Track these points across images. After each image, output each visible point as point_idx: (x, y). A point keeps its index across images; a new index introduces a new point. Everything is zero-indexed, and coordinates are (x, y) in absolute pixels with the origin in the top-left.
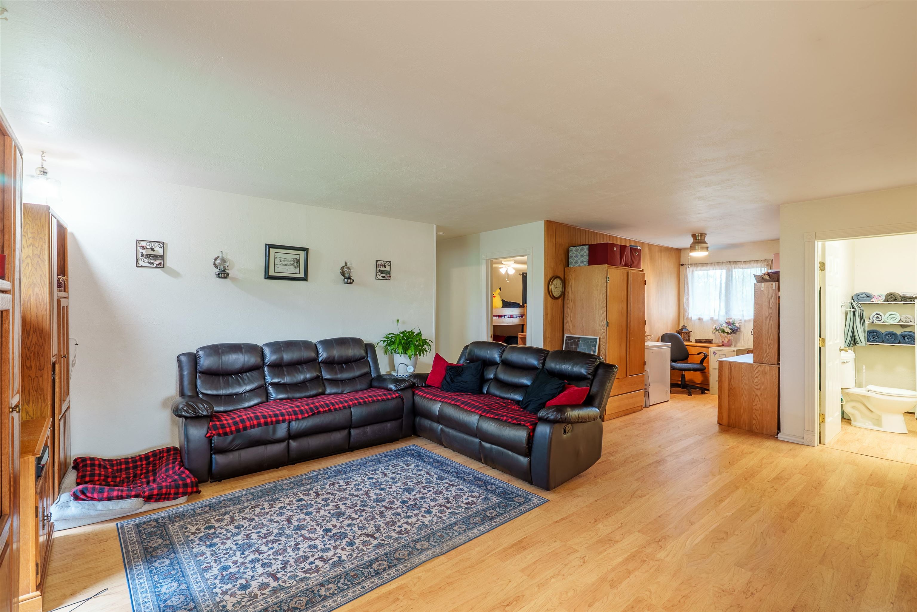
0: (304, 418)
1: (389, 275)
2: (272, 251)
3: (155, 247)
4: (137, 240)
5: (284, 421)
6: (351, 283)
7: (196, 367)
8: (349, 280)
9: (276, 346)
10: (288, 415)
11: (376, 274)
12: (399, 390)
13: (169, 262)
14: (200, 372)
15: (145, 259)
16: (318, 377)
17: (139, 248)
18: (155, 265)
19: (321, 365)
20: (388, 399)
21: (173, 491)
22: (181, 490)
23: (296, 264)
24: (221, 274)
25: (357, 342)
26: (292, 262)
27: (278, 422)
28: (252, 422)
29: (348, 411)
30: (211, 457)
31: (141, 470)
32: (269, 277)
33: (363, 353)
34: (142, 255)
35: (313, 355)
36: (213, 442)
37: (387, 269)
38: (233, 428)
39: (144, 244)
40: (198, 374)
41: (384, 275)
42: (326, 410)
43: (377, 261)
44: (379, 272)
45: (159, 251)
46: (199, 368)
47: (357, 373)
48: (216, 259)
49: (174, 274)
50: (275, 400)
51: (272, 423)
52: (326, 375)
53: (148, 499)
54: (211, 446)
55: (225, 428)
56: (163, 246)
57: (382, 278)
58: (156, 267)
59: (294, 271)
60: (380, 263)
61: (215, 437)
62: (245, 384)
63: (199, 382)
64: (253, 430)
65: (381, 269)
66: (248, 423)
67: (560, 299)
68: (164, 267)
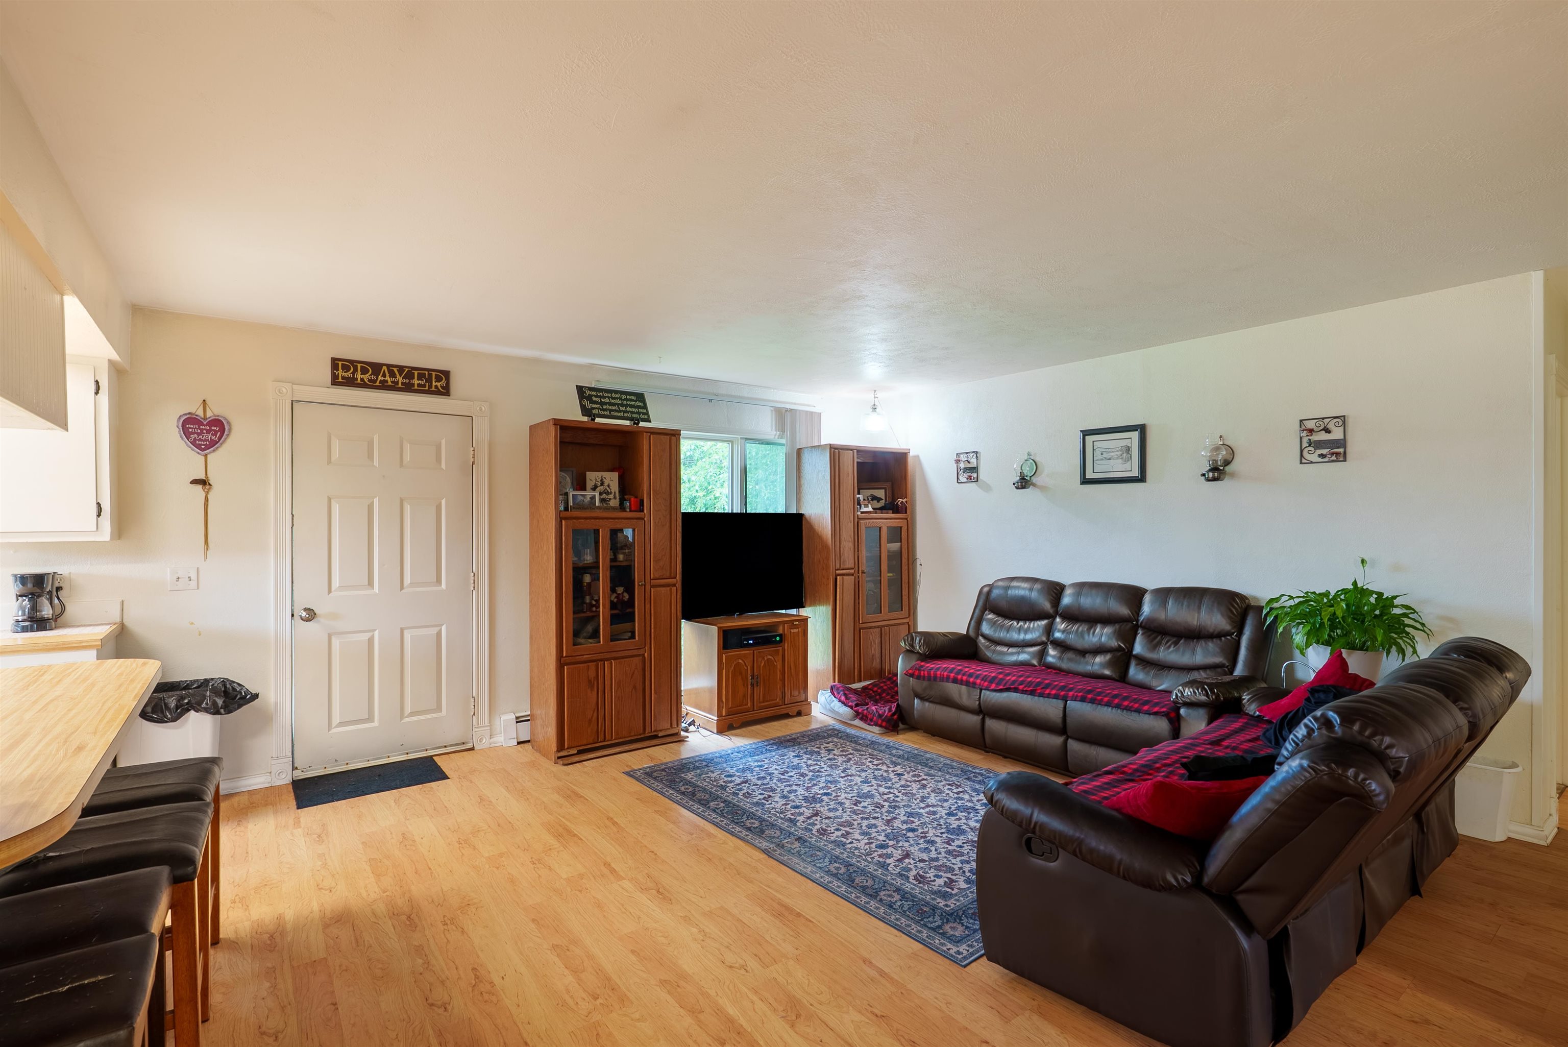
1: (1341, 450)
2: (1090, 439)
3: (971, 458)
4: (957, 453)
6: (1215, 480)
7: (986, 603)
8: (1217, 474)
11: (1302, 451)
13: (982, 473)
14: (988, 609)
15: (963, 474)
17: (959, 462)
18: (971, 479)
19: (1139, 630)
23: (1125, 455)
24: (1018, 483)
26: (1119, 453)
32: (1085, 481)
34: (961, 469)
36: (911, 682)
39: (962, 457)
40: (986, 612)
41: (1326, 451)
43: (1301, 421)
44: (1311, 445)
45: (974, 462)
46: (988, 605)
49: (987, 488)
52: (1141, 650)
53: (857, 714)
54: (912, 688)
56: (979, 456)
57: (1320, 460)
58: (969, 482)
59: (1122, 467)
60: (1311, 424)
63: (984, 621)
65: (1315, 439)
68: (976, 482)
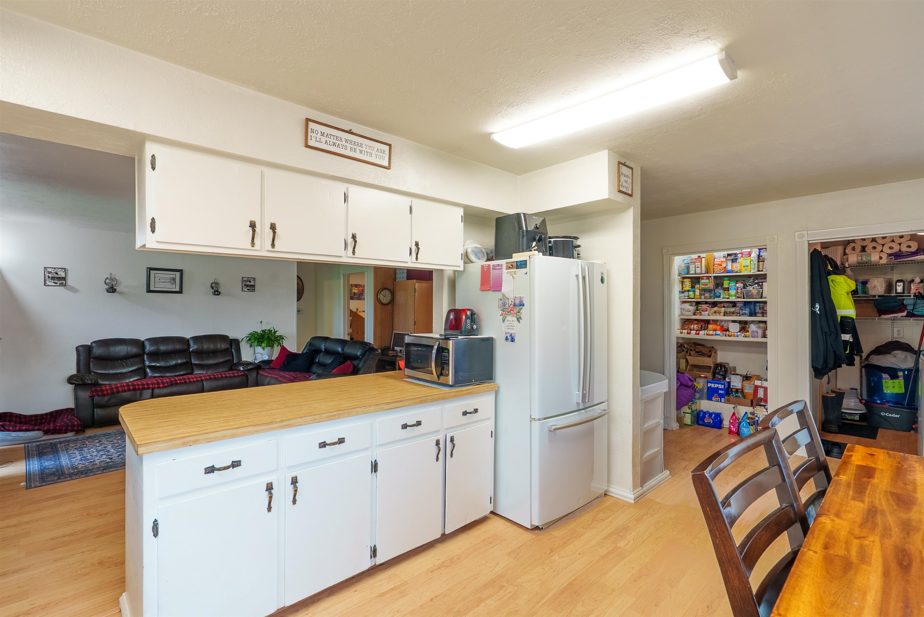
0: (164, 387)
1: (253, 288)
2: (152, 272)
3: (59, 272)
4: (45, 267)
5: (148, 388)
6: (218, 295)
7: (90, 355)
8: (217, 293)
9: (154, 341)
10: (152, 385)
11: (242, 287)
12: (246, 371)
13: (70, 281)
14: (93, 358)
15: (51, 280)
16: (187, 363)
17: (46, 273)
18: (58, 284)
19: (192, 354)
20: (235, 376)
21: (64, 428)
22: (70, 428)
23: (172, 281)
24: (110, 290)
25: (223, 338)
26: (169, 280)
27: (144, 389)
28: (123, 388)
29: (201, 383)
30: (94, 410)
31: (46, 420)
32: (149, 291)
33: (228, 346)
34: (49, 277)
35: (185, 347)
36: (94, 400)
37: (252, 283)
38: (109, 392)
39: (50, 270)
40: (91, 359)
41: (249, 288)
42: (182, 382)
43: (243, 278)
44: (245, 286)
45: (62, 274)
46: (92, 356)
47: (221, 360)
48: (106, 279)
49: (74, 290)
50: (151, 377)
51: (139, 389)
52: (194, 361)
53: (46, 432)
54: (93, 403)
55: (104, 391)
56: (65, 271)
57: (248, 291)
58: (59, 286)
59: (171, 287)
60: (245, 279)
61: (96, 397)
62: (128, 366)
63: (91, 365)
64: (124, 393)
65: (246, 284)
66: (120, 389)
67: (390, 305)
68: (65, 286)
